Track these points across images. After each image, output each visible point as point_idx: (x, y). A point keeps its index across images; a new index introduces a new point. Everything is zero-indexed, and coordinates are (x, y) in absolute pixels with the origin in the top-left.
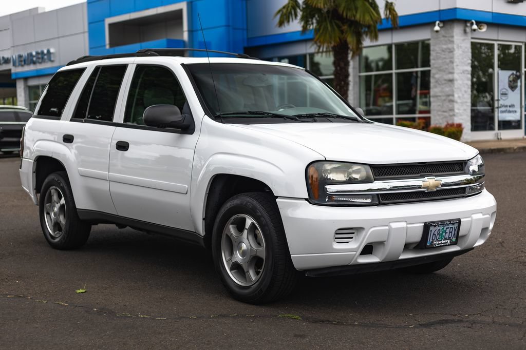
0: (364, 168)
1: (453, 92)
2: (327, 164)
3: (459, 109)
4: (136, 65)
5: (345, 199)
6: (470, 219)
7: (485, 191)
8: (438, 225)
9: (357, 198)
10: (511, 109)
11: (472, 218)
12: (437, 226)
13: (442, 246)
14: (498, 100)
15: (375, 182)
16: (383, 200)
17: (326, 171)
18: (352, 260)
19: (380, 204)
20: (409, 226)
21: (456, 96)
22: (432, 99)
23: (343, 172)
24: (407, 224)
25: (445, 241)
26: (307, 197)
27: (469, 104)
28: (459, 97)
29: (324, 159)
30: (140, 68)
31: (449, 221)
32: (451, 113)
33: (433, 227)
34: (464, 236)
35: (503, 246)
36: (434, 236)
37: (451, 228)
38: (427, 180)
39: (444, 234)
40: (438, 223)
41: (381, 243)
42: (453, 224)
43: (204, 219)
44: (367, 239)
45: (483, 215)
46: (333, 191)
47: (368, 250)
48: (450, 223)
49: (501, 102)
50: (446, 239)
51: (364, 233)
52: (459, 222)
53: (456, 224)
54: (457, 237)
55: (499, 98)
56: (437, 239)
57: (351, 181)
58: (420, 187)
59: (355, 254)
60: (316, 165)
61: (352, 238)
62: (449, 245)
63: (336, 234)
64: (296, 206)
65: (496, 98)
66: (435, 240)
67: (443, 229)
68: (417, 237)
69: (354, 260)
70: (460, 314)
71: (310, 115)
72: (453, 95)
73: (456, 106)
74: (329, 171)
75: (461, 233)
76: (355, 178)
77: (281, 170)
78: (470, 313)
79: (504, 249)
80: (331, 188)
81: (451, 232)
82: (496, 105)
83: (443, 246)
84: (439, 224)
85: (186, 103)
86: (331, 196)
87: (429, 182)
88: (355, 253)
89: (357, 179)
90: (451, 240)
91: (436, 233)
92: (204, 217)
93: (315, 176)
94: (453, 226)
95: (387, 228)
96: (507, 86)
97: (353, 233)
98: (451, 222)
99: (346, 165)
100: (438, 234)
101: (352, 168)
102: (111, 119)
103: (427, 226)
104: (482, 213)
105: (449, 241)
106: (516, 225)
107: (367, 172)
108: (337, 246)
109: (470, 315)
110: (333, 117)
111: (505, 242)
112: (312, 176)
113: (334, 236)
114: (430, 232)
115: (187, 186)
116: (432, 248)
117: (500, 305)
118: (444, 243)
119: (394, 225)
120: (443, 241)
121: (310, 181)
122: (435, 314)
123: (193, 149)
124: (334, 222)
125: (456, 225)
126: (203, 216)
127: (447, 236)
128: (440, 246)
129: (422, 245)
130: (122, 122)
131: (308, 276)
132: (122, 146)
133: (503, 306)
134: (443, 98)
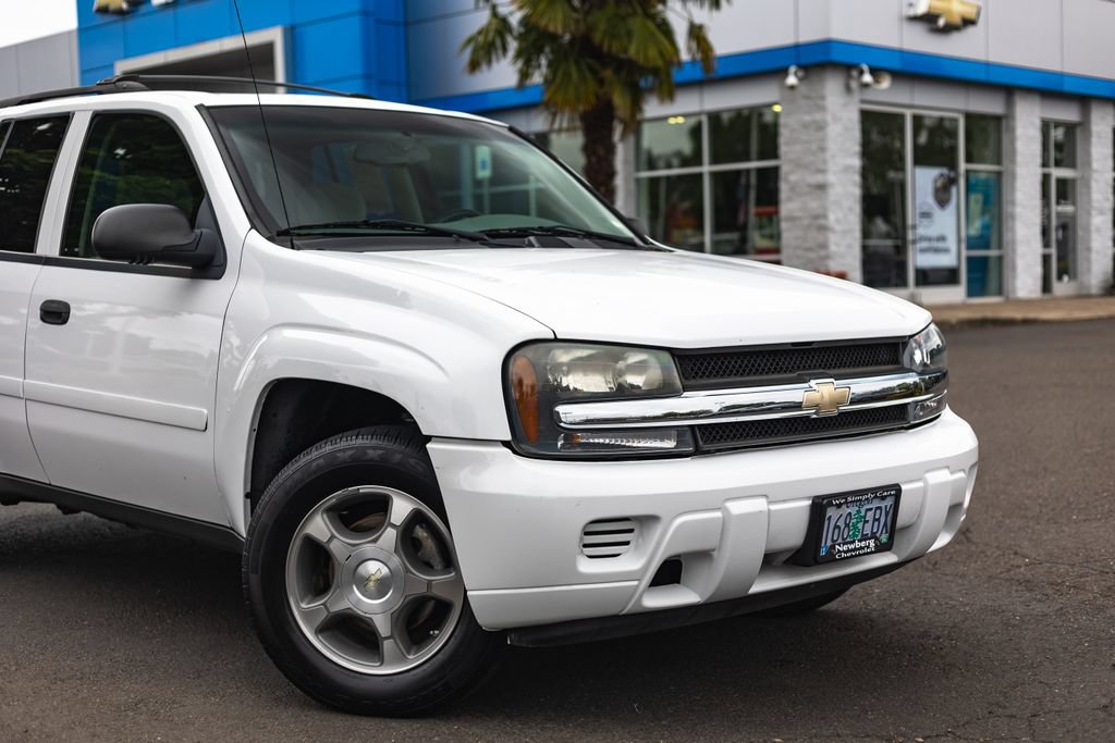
0: (658, 358)
1: (825, 208)
2: (560, 348)
3: (837, 245)
4: (91, 113)
5: (607, 441)
6: (920, 484)
7: (947, 414)
8: (846, 502)
9: (639, 438)
10: (941, 245)
11: (925, 481)
12: (844, 507)
13: (856, 556)
14: (914, 227)
15: (685, 394)
16: (705, 442)
17: (557, 368)
18: (628, 603)
19: (699, 452)
20: (774, 507)
21: (832, 217)
22: (784, 225)
23: (602, 370)
24: (770, 503)
25: (863, 544)
26: (508, 437)
27: (857, 234)
28: (838, 221)
29: (552, 337)
30: (101, 120)
31: (873, 490)
32: (823, 253)
33: (834, 508)
34: (906, 528)
35: (969, 540)
36: (837, 531)
37: (877, 508)
38: (815, 387)
39: (860, 525)
40: (843, 498)
41: (704, 556)
42: (883, 498)
43: (247, 496)
44: (668, 544)
45: (952, 473)
46: (577, 420)
47: (670, 572)
48: (876, 497)
49: (921, 231)
50: (864, 538)
51: (658, 530)
52: (895, 491)
53: (888, 498)
54: (892, 529)
55: (917, 222)
56: (843, 539)
57: (623, 393)
58: (798, 406)
59: (637, 586)
60: (529, 352)
61: (627, 543)
62: (872, 553)
63: (587, 534)
64: (482, 462)
65: (910, 221)
66: (840, 541)
67: (859, 512)
68: (793, 534)
69: (633, 601)
70: (902, 735)
71: (519, 230)
72: (825, 217)
73: (833, 239)
74: (564, 368)
75: (900, 522)
76: (632, 386)
77: (440, 367)
78: (928, 733)
79: (973, 548)
80: (570, 413)
81: (878, 520)
82: (910, 236)
83: (860, 555)
84: (850, 499)
85: (205, 200)
86: (570, 434)
87: (821, 392)
88: (635, 583)
89: (638, 387)
90: (876, 539)
91: (841, 523)
92: (249, 490)
93: (527, 382)
94: (883, 505)
95: (718, 514)
96: (931, 200)
97: (631, 531)
98: (878, 492)
99: (609, 352)
100: (847, 525)
101: (624, 359)
102: (32, 248)
103: (820, 506)
104: (948, 467)
105: (872, 543)
106: (988, 488)
107: (664, 369)
108: (587, 566)
109: (929, 737)
110: (575, 235)
111: (972, 529)
112: (520, 382)
113: (581, 539)
114: (826, 522)
115: (205, 411)
116: (831, 560)
117: (998, 704)
118: (862, 548)
119: (737, 508)
120: (858, 544)
121: (515, 394)
122: (838, 735)
123: (219, 316)
124: (579, 502)
125: (889, 502)
126: (245, 489)
127: (868, 531)
128: (852, 556)
129: (806, 554)
130: (55, 253)
131: (516, 644)
132: (55, 313)
133: (1005, 707)
134: (806, 222)
